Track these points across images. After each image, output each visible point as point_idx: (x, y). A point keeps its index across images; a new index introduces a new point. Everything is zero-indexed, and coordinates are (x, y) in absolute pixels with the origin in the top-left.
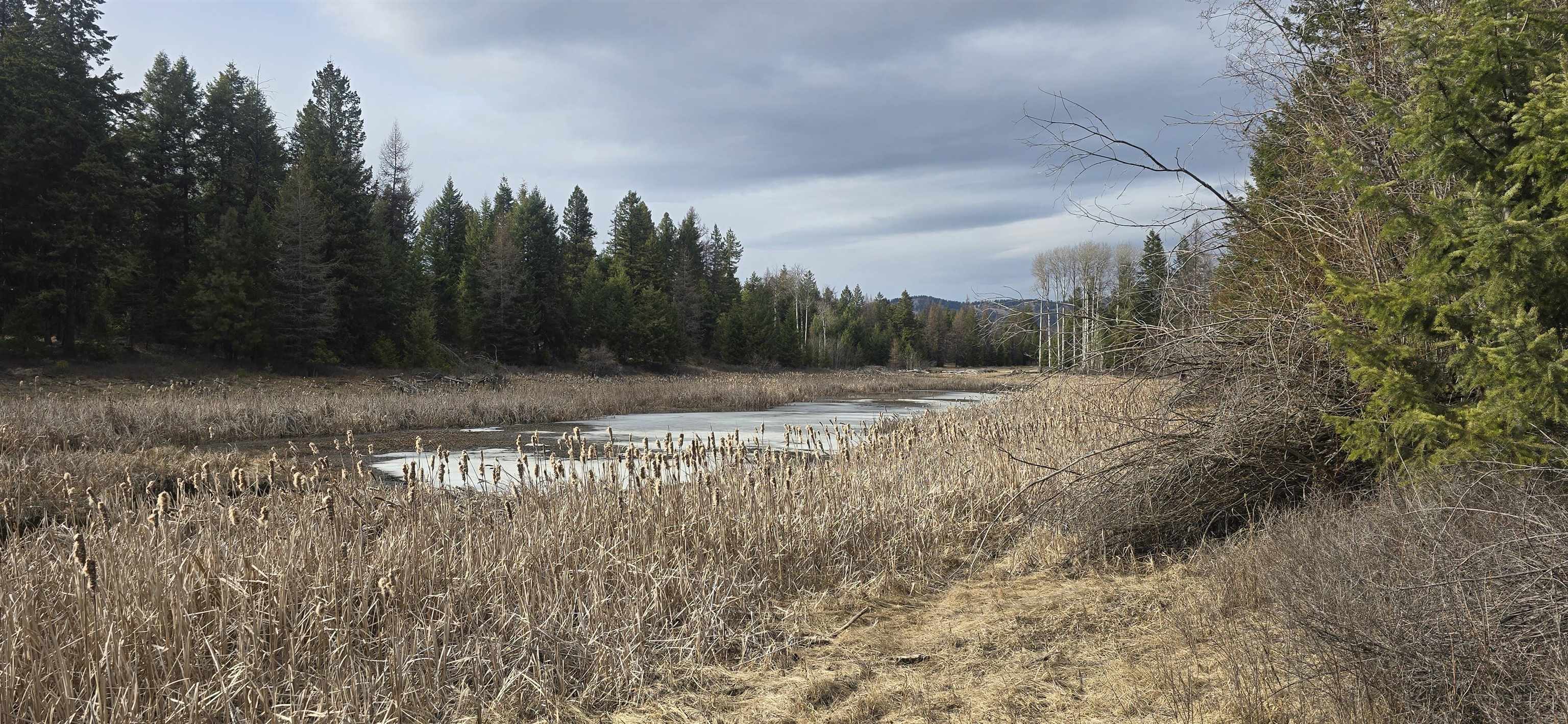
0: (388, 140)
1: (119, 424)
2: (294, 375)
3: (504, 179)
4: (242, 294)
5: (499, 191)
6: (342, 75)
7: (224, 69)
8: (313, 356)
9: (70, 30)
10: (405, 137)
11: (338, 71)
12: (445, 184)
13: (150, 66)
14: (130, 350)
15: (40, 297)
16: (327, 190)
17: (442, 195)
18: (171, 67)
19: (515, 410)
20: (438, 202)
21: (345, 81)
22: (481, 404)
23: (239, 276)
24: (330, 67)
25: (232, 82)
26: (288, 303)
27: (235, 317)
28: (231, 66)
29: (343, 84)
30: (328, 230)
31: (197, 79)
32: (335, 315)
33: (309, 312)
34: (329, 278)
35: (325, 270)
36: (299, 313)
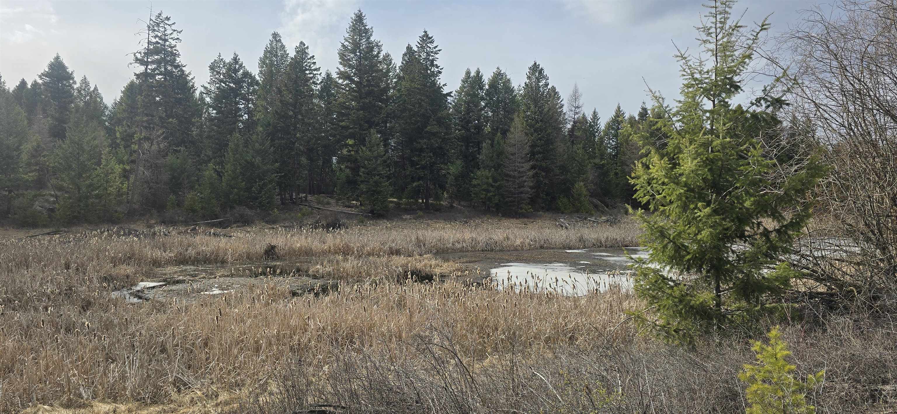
0: (571, 93)
1: (419, 243)
2: (513, 218)
3: (643, 103)
4: (490, 180)
5: (640, 110)
6: (540, 67)
7: (495, 70)
8: (521, 209)
9: (427, 69)
10: (580, 91)
11: (539, 65)
12: (616, 107)
13: (463, 75)
14: (452, 207)
15: (414, 185)
16: (531, 126)
17: (614, 114)
18: (473, 74)
19: (603, 240)
20: (612, 118)
21: (542, 69)
22: (586, 237)
23: (490, 171)
24: (535, 63)
25: (498, 76)
26: (510, 183)
27: (488, 191)
28: (498, 68)
29: (541, 71)
30: (529, 146)
31: (484, 77)
32: (532, 188)
33: (519, 187)
34: (529, 170)
35: (527, 166)
36: (515, 188)
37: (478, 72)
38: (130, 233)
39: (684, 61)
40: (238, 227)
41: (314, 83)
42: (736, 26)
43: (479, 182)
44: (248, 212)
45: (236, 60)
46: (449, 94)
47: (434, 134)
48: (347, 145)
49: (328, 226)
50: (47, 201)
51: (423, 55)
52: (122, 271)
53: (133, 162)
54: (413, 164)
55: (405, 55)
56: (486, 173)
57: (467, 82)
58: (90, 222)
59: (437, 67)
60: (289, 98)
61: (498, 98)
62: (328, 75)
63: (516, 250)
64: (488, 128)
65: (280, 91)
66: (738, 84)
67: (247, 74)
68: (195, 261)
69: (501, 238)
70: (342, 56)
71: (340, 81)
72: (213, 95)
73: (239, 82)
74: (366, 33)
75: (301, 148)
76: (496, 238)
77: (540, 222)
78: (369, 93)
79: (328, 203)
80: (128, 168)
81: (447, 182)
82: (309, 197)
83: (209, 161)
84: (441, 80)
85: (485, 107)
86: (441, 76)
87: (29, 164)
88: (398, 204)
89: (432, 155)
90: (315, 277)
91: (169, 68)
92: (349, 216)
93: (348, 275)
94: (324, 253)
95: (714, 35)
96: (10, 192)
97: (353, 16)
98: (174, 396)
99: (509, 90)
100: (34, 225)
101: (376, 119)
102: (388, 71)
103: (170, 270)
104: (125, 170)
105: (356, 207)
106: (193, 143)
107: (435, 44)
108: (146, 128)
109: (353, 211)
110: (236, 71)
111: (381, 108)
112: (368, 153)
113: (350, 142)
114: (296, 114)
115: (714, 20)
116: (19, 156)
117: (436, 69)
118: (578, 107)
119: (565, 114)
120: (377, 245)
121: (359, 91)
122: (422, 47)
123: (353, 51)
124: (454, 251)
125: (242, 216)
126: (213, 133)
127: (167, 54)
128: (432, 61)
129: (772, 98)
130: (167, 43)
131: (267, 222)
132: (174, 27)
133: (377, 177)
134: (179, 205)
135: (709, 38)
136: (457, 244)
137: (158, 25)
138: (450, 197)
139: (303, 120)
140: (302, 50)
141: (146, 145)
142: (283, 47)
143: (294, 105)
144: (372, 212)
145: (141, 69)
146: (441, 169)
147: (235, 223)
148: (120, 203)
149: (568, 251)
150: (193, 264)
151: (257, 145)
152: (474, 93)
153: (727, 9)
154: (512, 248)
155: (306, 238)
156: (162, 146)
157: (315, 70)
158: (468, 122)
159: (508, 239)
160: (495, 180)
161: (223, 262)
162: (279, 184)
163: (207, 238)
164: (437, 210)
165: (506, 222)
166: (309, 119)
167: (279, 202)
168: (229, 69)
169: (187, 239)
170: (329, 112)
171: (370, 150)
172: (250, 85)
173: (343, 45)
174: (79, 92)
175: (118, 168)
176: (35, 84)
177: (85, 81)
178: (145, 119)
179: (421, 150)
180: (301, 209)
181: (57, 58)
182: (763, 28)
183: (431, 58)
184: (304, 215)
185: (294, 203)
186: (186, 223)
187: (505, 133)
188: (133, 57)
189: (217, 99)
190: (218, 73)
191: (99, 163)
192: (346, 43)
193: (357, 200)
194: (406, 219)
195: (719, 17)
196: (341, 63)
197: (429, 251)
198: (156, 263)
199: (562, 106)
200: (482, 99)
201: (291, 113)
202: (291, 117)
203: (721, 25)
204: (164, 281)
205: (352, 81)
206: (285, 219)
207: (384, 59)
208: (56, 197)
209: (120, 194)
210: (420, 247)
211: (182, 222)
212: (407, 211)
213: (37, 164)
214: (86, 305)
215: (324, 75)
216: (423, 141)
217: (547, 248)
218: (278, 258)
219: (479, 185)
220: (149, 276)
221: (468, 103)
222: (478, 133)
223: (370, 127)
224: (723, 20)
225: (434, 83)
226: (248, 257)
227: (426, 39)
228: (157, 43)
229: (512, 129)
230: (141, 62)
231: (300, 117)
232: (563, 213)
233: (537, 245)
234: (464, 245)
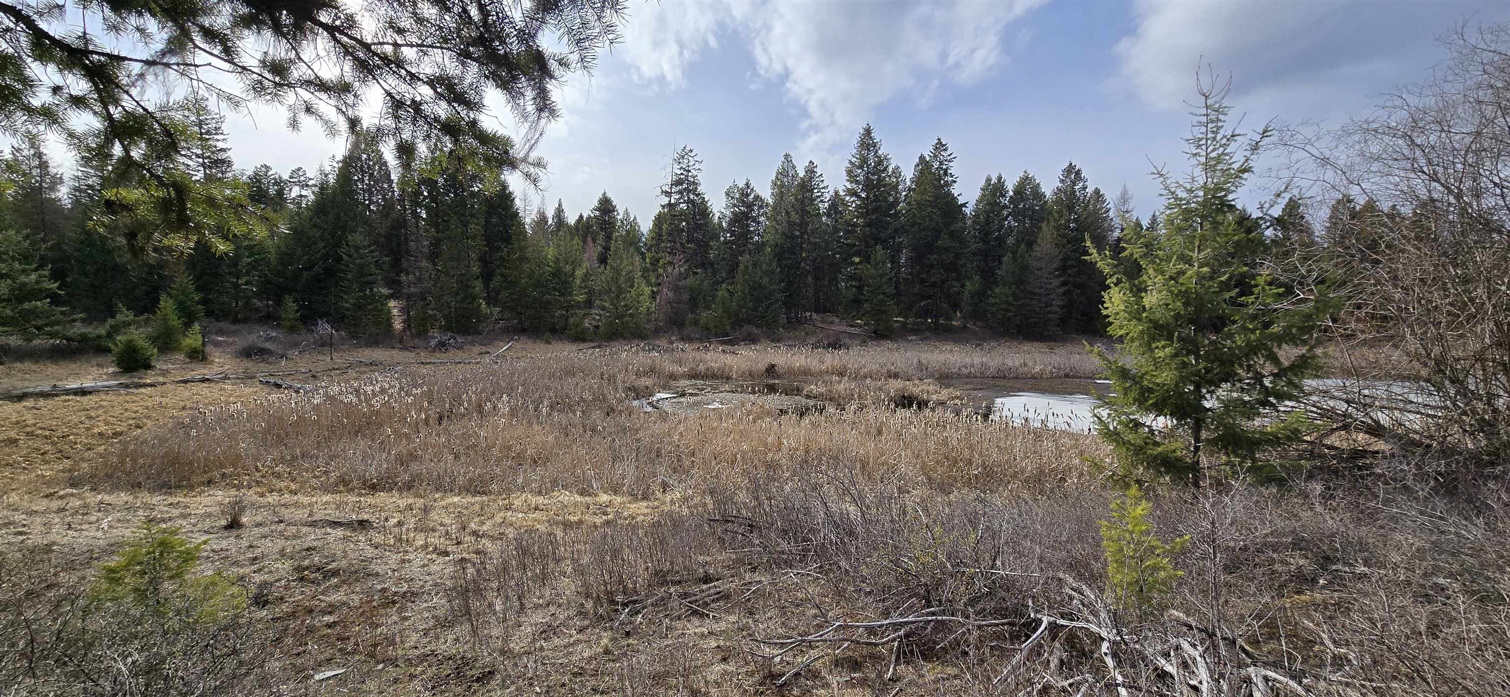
0: (1119, 195)
1: (921, 367)
2: (1037, 341)
4: (1011, 299)
6: (1077, 168)
7: (1022, 174)
8: (1048, 331)
9: (941, 179)
10: (1130, 193)
11: (1075, 166)
13: (982, 183)
14: (965, 326)
15: (923, 304)
16: (1063, 237)
18: (994, 180)
21: (1079, 171)
23: (1010, 288)
24: (1071, 164)
25: (1026, 180)
26: (1035, 302)
27: (1008, 311)
28: (1025, 172)
29: (1078, 173)
30: (1061, 260)
31: (1006, 183)
32: (1063, 307)
33: (1046, 307)
34: (1059, 287)
35: (1056, 282)
36: (1041, 307)
37: (1000, 178)
38: (654, 349)
39: (1162, 179)
40: (746, 344)
41: (822, 201)
42: (1233, 136)
43: (997, 301)
44: (755, 331)
45: (748, 185)
46: (964, 205)
47: (947, 249)
48: (852, 263)
49: (829, 345)
50: (594, 319)
51: (936, 165)
52: (643, 383)
53: (659, 284)
54: (922, 281)
55: (917, 165)
56: (1007, 290)
57: (987, 189)
58: (625, 338)
59: (952, 176)
60: (795, 217)
61: (1024, 206)
62: (836, 193)
63: (1033, 377)
64: (1010, 241)
65: (787, 213)
66: (1233, 203)
67: (757, 198)
68: (704, 376)
69: (1017, 364)
70: (849, 172)
71: (847, 198)
72: (728, 219)
73: (750, 206)
74: (875, 147)
75: (808, 268)
76: (1010, 363)
77: (1070, 347)
78: (876, 210)
79: (832, 323)
80: (655, 290)
81: (962, 300)
82: (815, 316)
83: (723, 282)
84: (955, 190)
85: (1007, 216)
86: (955, 185)
87: (581, 287)
88: (904, 324)
89: (942, 271)
90: (808, 397)
91: (692, 197)
92: (852, 336)
93: (840, 397)
94: (821, 373)
95: (1204, 147)
96: (567, 311)
97: (862, 131)
98: (659, 495)
99: (1037, 194)
100: (584, 340)
101: (883, 236)
102: (898, 183)
103: (683, 383)
104: (653, 291)
105: (860, 326)
106: (712, 264)
107: (949, 152)
108: (669, 253)
109: (856, 331)
110: (748, 195)
111: (888, 224)
112: (873, 271)
113: (857, 260)
114: (802, 234)
115: (1204, 129)
116: (573, 281)
117: (950, 179)
118: (1127, 212)
119: (1112, 219)
120: (874, 367)
121: (866, 207)
122: (935, 156)
123: (861, 167)
124: (959, 376)
125: (749, 334)
126: (726, 256)
127: (689, 183)
128: (946, 171)
129: (1271, 216)
130: (690, 174)
131: (772, 341)
132: (696, 158)
133: (882, 296)
134: (696, 323)
135: (1199, 150)
136: (963, 369)
137: (683, 157)
138: (964, 317)
139: (809, 239)
140: (811, 170)
141: (670, 269)
142: (794, 167)
143: (800, 225)
144: (875, 332)
145: (666, 200)
146: (953, 286)
147: (743, 340)
148: (649, 321)
149: (1098, 381)
150: (703, 380)
151: (764, 265)
152: (996, 201)
153: (1221, 117)
154: (1029, 376)
155: (806, 357)
156: (682, 269)
157: (823, 188)
158: (987, 234)
159: (1025, 364)
160: (1016, 298)
161: (728, 378)
162: (785, 303)
163: (717, 354)
164: (947, 331)
165: (1027, 346)
166: (815, 238)
167: (785, 321)
168: (742, 194)
169: (698, 355)
170: (836, 230)
171: (875, 268)
172: (761, 207)
173: (851, 162)
174: (622, 222)
175: (647, 290)
176: (589, 217)
177: (627, 213)
178: (669, 245)
179: (932, 266)
180: (805, 328)
181: (605, 194)
182: (1265, 133)
183: (944, 167)
184: (807, 334)
185: (799, 322)
186: (700, 340)
187: (1030, 244)
188: (660, 190)
189: (731, 223)
190: (733, 198)
191: (632, 286)
192: (854, 160)
193: (861, 320)
194: (911, 341)
195: (1210, 126)
196: (848, 180)
197: (931, 376)
198: (673, 377)
199: (1108, 211)
200: (1005, 207)
201: (797, 233)
202: (797, 237)
203: (1213, 135)
204: (677, 393)
205: (859, 197)
206: (789, 338)
207: (893, 172)
208: (600, 315)
209: (649, 313)
210: (922, 370)
211: (698, 339)
212: (914, 331)
213: (586, 287)
214: (610, 412)
215: (832, 193)
216: (932, 257)
217: (1073, 377)
218: (778, 377)
219: (996, 303)
220: (665, 388)
221: (987, 213)
222: (999, 245)
223: (876, 244)
224: (1215, 129)
225: (949, 194)
226: (750, 375)
227: (940, 146)
228: (682, 174)
229: (1039, 241)
230: (668, 194)
231: (806, 237)
232: (1101, 337)
233: (1062, 373)
234: (972, 370)
